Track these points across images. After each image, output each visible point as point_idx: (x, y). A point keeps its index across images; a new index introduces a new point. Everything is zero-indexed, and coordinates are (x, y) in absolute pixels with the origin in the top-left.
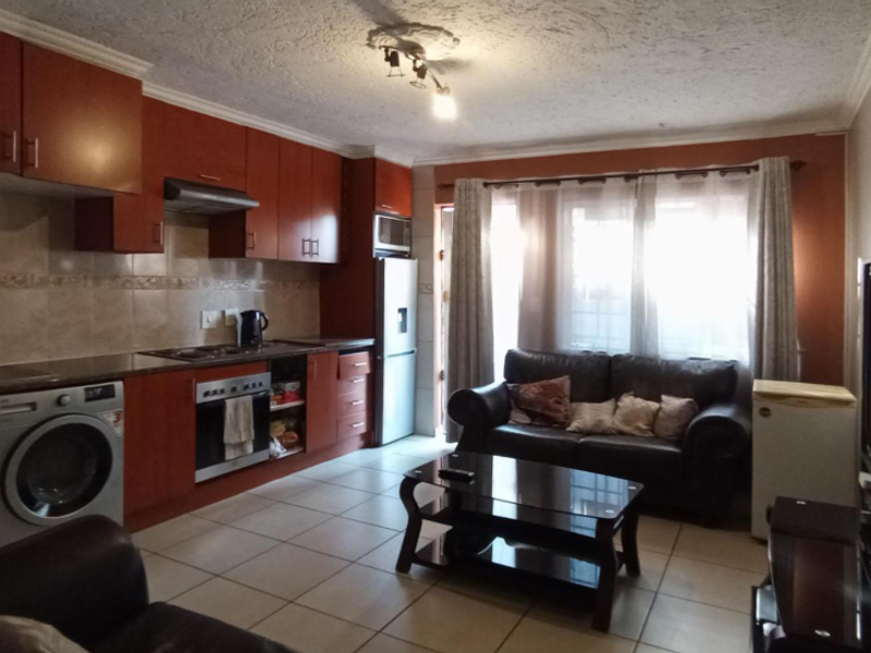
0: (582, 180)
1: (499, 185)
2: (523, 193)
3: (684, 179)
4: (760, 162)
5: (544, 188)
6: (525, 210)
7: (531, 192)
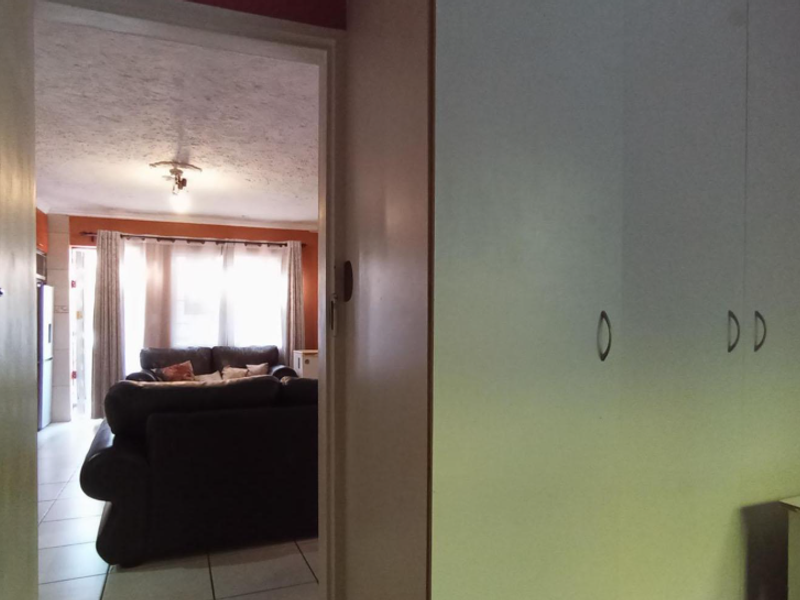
0: (189, 241)
1: (128, 237)
2: (147, 244)
3: (249, 246)
4: (289, 243)
5: (162, 242)
6: (150, 254)
7: (154, 245)
